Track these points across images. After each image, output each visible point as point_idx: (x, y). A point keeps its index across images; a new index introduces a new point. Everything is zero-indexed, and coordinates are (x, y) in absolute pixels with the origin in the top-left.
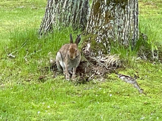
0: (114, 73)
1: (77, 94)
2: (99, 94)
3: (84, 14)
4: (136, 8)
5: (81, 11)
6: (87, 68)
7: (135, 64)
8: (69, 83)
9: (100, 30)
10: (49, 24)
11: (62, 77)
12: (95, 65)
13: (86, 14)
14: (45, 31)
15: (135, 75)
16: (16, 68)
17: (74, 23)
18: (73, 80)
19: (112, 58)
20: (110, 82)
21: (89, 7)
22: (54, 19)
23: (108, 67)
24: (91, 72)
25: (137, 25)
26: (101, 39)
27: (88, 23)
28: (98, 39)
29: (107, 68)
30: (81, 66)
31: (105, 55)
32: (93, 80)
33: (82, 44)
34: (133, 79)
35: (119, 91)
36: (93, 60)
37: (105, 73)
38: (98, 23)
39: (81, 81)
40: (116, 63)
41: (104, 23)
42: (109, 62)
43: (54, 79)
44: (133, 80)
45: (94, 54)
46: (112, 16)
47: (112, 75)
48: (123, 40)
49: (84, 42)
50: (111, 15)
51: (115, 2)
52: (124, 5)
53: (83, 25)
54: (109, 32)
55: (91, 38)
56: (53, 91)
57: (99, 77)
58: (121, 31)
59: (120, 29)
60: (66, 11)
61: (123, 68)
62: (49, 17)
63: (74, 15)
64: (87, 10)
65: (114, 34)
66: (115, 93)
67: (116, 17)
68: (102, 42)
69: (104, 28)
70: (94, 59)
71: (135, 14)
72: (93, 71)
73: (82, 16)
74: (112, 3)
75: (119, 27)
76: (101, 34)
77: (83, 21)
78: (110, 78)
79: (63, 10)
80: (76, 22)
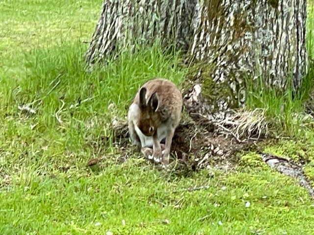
0: (253, 151)
1: (172, 201)
2: (222, 202)
3: (186, 18)
4: (301, 4)
5: (180, 11)
6: (194, 139)
7: (299, 130)
8: (155, 176)
9: (222, 55)
10: (111, 38)
11: (138, 160)
12: (211, 133)
13: (191, 17)
14: (100, 55)
15: (301, 157)
16: (36, 139)
17: (165, 36)
19: (248, 116)
20: (246, 174)
22: (121, 29)
23: (241, 138)
24: (203, 149)
25: (304, 42)
26: (225, 74)
27: (196, 38)
28: (218, 74)
29: (238, 139)
30: (181, 135)
31: (232, 110)
32: (208, 167)
33: (183, 84)
34: (296, 165)
35: (265, 195)
36: (208, 121)
37: (235, 152)
38: (218, 38)
39: (182, 171)
40: (258, 128)
41: (232, 38)
42: (243, 126)
43: (122, 165)
44: (296, 168)
45: (210, 107)
46: (249, 23)
47: (250, 157)
48: (272, 76)
49: (187, 81)
50: (246, 21)
53: (185, 42)
54: (241, 60)
55: (201, 72)
56: (118, 193)
57: (221, 161)
58: (268, 56)
59: (266, 52)
60: (147, 11)
61: (273, 139)
62: (111, 24)
63: (164, 21)
64: (193, 9)
65: (254, 63)
66: (258, 198)
67: (257, 26)
68: (227, 81)
69: (232, 51)
70: (209, 118)
71: (300, 19)
72: (208, 147)
73: (182, 21)
76: (224, 62)
77: (185, 31)
78: (244, 164)
79: (141, 9)
80: (168, 34)
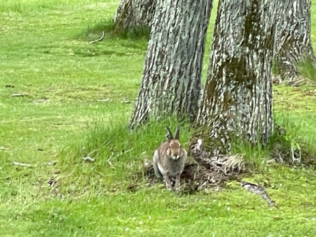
0: (235, 180)
1: (181, 207)
2: (213, 208)
3: (194, 99)
4: (268, 88)
5: (190, 94)
6: (197, 173)
7: (266, 168)
8: (171, 194)
11: (161, 186)
12: (208, 170)
13: (197, 98)
14: (137, 124)
15: (266, 184)
16: (95, 175)
17: (179, 111)
18: (177, 189)
19: (232, 159)
20: (230, 193)
21: (202, 88)
22: (151, 106)
23: (228, 172)
24: (203, 179)
25: (271, 113)
26: (218, 133)
27: (199, 111)
28: (213, 133)
29: (225, 173)
30: (188, 171)
31: (222, 155)
32: (206, 189)
33: (191, 140)
34: (262, 188)
35: (240, 204)
36: (206, 162)
37: (223, 181)
38: (213, 110)
39: (188, 190)
40: (238, 166)
41: (222, 109)
42: (229, 165)
43: (150, 188)
44: (262, 190)
46: (234, 100)
47: (233, 183)
48: (249, 135)
49: (193, 138)
50: (231, 99)
51: (237, 80)
52: (250, 83)
53: (193, 114)
54: (228, 124)
55: (203, 132)
56: (147, 203)
57: (214, 186)
58: (246, 121)
59: (245, 119)
60: (168, 94)
61: (248, 173)
62: (144, 103)
63: (179, 100)
64: (198, 93)
65: (237, 126)
66: (235, 206)
67: (239, 102)
68: (219, 137)
69: (223, 118)
71: (268, 98)
72: (206, 178)
73: (191, 101)
74: (233, 82)
75: (243, 116)
76: (218, 125)
77: (193, 108)
78: (228, 187)
79: (164, 93)
80: (182, 109)
